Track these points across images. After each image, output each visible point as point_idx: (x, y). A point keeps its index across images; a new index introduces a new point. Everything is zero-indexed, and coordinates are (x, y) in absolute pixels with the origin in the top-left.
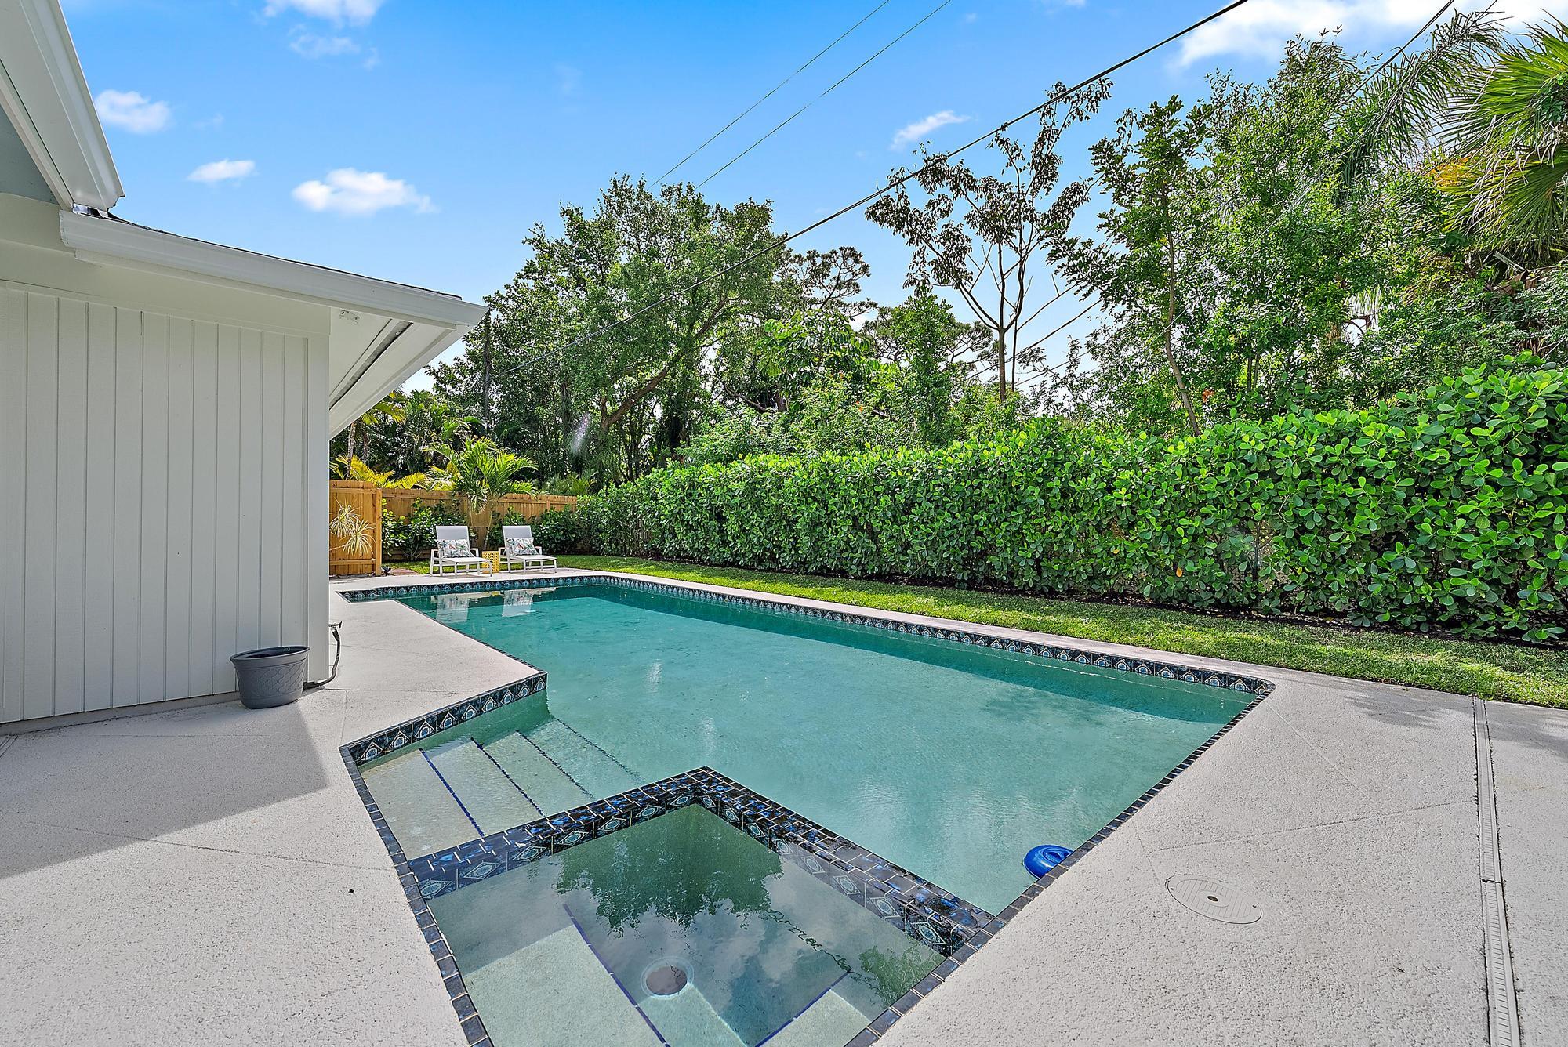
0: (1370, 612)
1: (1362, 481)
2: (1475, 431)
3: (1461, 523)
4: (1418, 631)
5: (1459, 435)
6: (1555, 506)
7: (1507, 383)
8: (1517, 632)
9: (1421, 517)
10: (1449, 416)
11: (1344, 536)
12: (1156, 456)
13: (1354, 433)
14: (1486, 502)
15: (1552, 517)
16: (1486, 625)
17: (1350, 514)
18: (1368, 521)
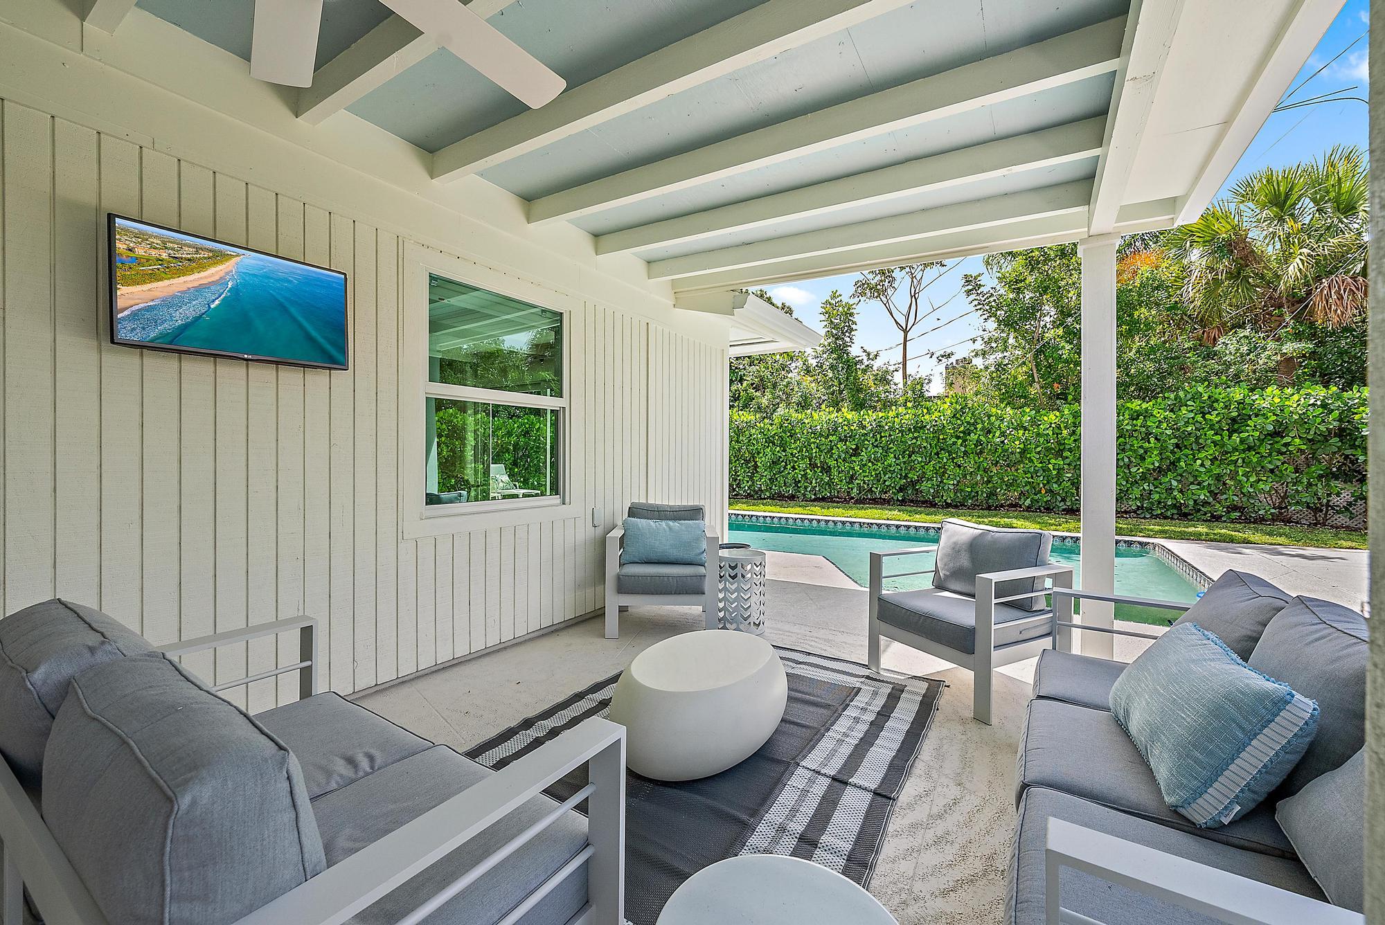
0: (1150, 510)
1: (1152, 440)
2: (1208, 416)
3: (1199, 462)
4: (1172, 519)
5: (1199, 418)
6: (1239, 454)
7: (1220, 393)
8: (1221, 516)
9: (1179, 460)
10: (1193, 408)
11: (1139, 469)
12: (1034, 422)
13: (1147, 414)
14: (1211, 452)
15: (1238, 459)
16: (1205, 514)
17: (1143, 459)
18: (1153, 460)
